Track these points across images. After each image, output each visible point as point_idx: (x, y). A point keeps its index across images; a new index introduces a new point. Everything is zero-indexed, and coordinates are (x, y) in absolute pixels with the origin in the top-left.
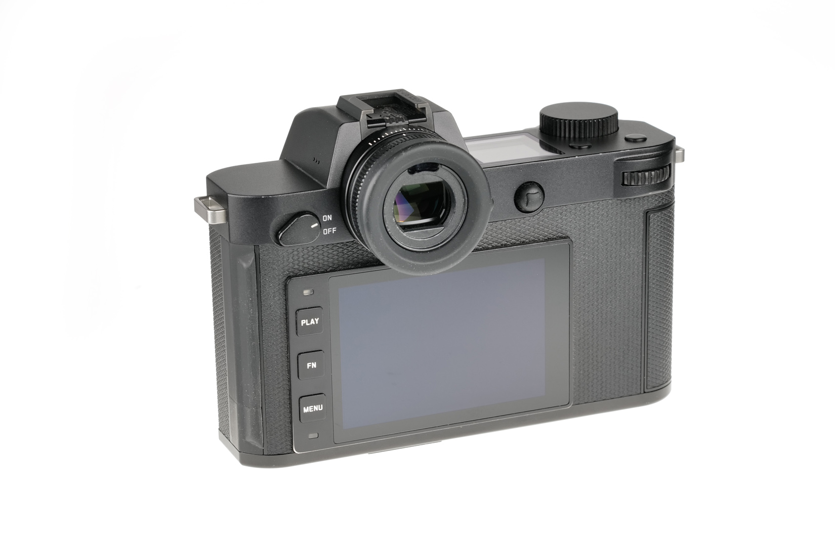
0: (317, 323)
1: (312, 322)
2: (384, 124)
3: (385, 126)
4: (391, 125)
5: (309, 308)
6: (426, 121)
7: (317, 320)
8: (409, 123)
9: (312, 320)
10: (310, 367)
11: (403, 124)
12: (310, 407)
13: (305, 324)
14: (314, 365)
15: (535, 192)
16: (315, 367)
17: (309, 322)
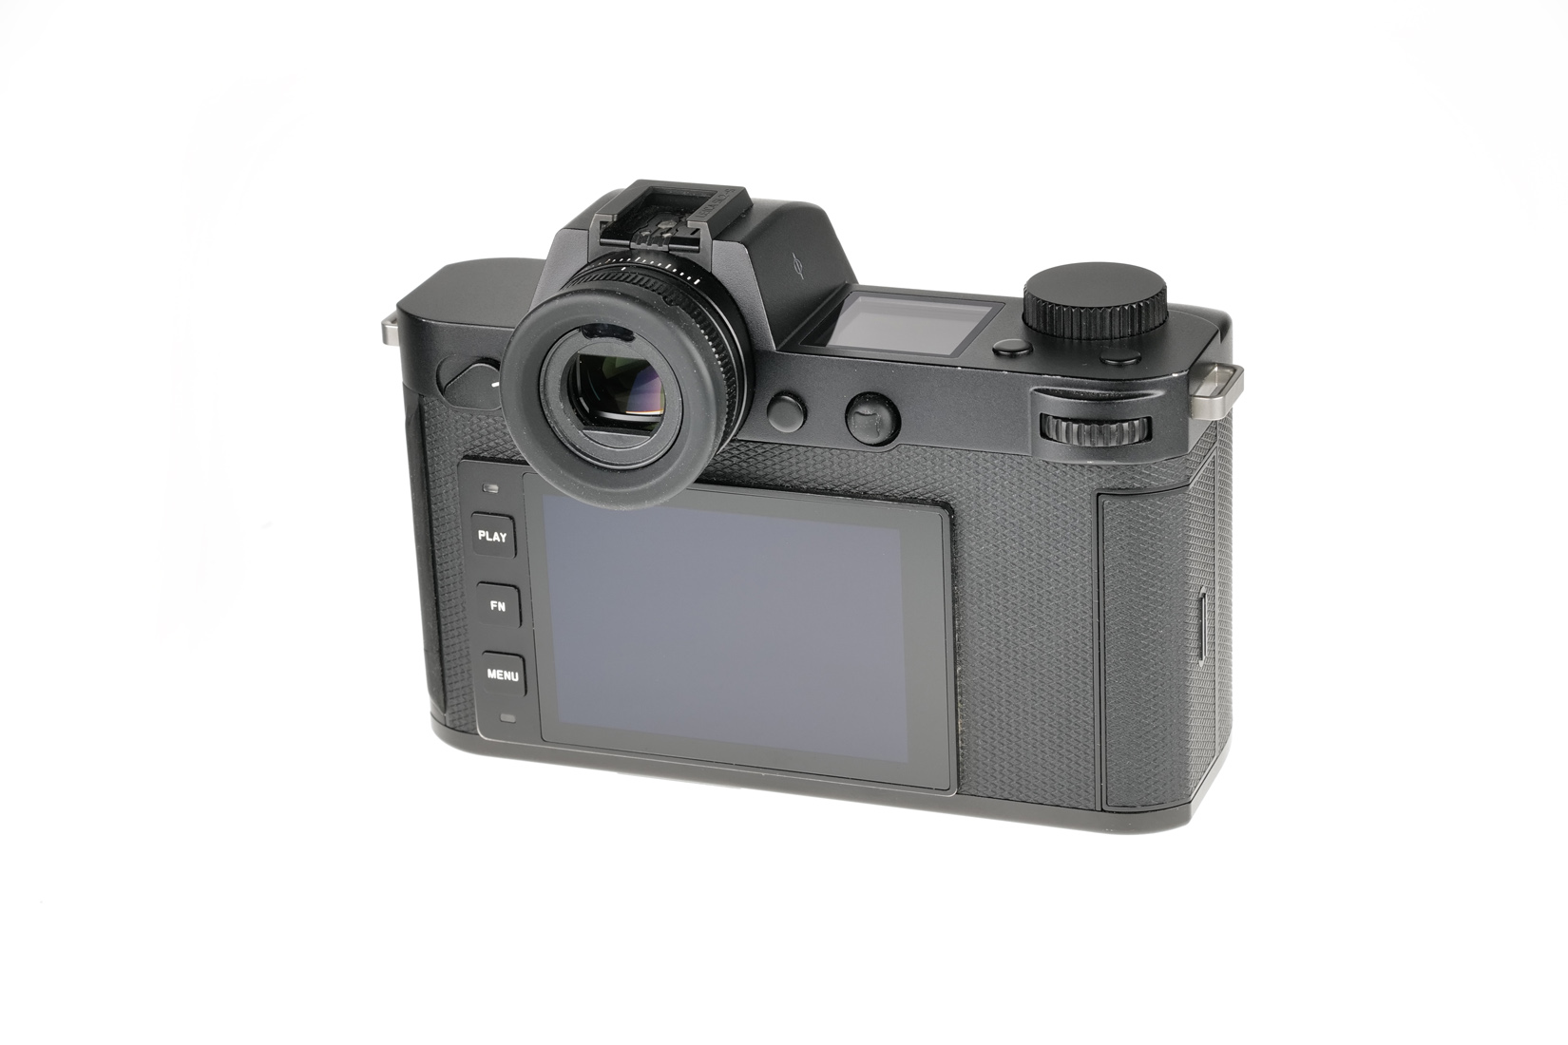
0: (504, 541)
1: (496, 537)
2: (628, 242)
3: (629, 246)
4: (639, 247)
5: (492, 514)
6: (698, 251)
7: (504, 536)
8: (670, 249)
9: (496, 534)
10: (496, 609)
11: (660, 248)
12: (499, 671)
13: (484, 538)
14: (502, 607)
15: (869, 413)
16: (504, 610)
17: (491, 536)
